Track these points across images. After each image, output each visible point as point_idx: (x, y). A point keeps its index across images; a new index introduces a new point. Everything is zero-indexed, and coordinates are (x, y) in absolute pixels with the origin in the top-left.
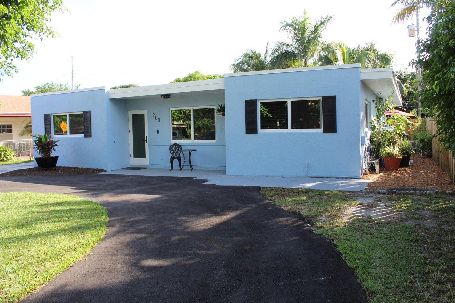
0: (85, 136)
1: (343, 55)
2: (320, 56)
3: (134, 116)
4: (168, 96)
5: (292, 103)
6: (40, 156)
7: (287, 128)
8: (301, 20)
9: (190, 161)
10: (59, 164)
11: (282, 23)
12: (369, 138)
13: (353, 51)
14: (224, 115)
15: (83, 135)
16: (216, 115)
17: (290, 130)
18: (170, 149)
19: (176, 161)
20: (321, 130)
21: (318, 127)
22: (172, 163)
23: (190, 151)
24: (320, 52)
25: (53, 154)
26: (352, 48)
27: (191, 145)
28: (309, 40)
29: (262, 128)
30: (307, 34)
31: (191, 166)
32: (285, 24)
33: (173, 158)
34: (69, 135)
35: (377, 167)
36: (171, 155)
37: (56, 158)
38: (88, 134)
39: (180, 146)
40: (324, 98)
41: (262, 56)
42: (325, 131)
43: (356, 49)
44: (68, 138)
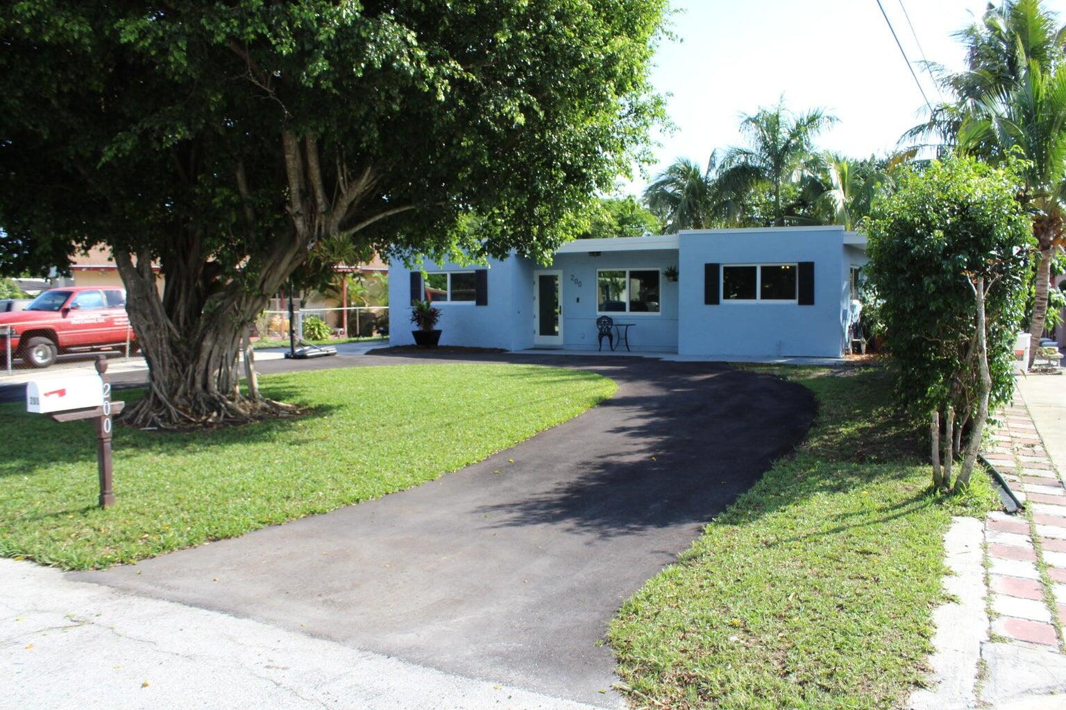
0: (478, 304)
1: (843, 176)
2: (802, 177)
3: (542, 278)
4: (598, 254)
5: (763, 269)
6: (417, 329)
7: (755, 298)
8: (773, 111)
9: (626, 339)
10: (442, 341)
11: (742, 117)
12: (859, 313)
13: (862, 164)
14: (676, 280)
15: (473, 303)
16: (662, 279)
17: (758, 301)
18: (598, 323)
19: (606, 340)
20: (795, 302)
21: (793, 298)
22: (600, 341)
23: (627, 326)
24: (802, 171)
25: (436, 327)
26: (860, 160)
27: (627, 318)
28: (786, 148)
29: (725, 298)
30: (784, 134)
31: (627, 346)
32: (746, 118)
33: (601, 336)
34: (449, 302)
35: (864, 347)
36: (598, 331)
37: (439, 332)
38: (482, 300)
39: (610, 320)
40: (800, 264)
41: (703, 174)
42: (801, 303)
43: (868, 161)
44: (449, 306)
